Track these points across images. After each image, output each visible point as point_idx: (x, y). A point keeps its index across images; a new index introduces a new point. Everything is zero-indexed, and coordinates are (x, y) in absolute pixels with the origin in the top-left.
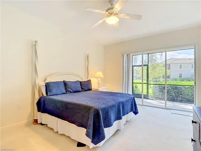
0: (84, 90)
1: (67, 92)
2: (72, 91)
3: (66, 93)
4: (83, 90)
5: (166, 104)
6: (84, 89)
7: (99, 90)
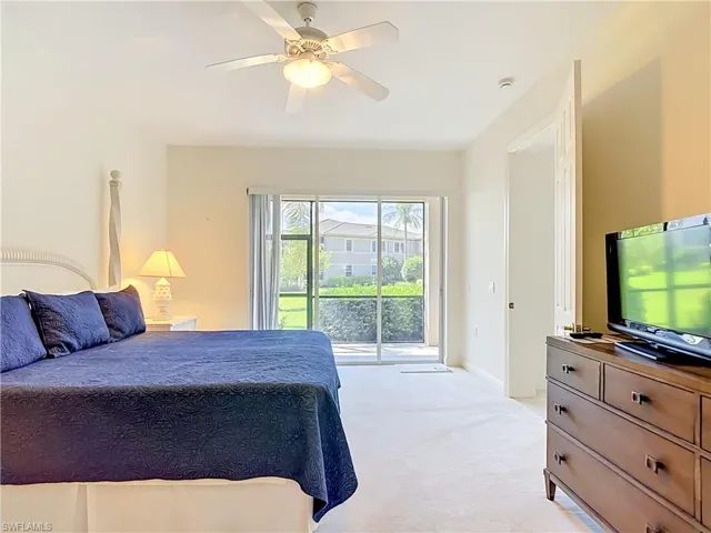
0: (121, 335)
1: (55, 352)
2: (75, 343)
3: (50, 357)
4: (117, 333)
5: (379, 352)
6: (119, 330)
7: (172, 329)
